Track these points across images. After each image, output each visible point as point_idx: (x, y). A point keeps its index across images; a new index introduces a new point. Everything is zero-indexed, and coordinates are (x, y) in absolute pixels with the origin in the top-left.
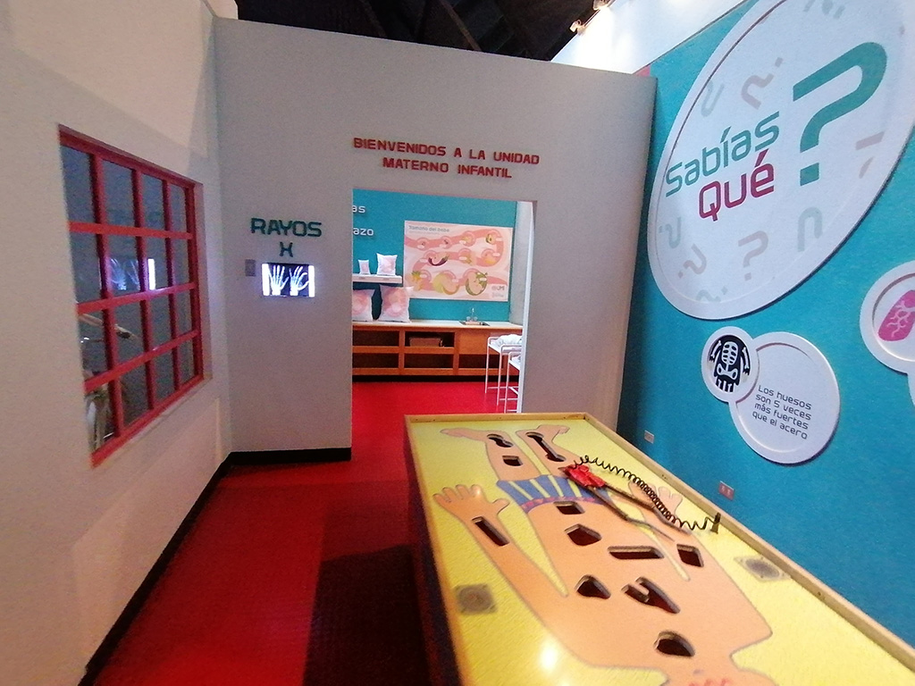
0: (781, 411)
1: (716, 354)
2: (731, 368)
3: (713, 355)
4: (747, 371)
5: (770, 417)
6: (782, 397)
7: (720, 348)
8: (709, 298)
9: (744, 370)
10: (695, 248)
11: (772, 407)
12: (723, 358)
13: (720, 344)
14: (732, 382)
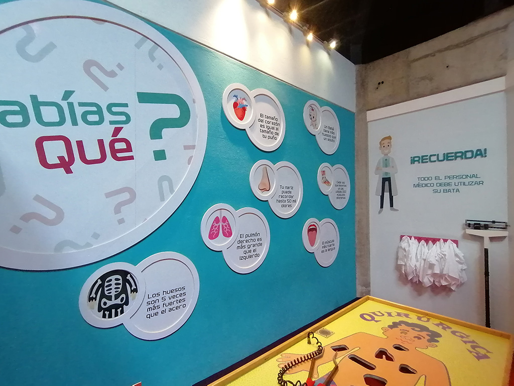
0: (167, 301)
1: (96, 293)
2: (117, 297)
3: (93, 295)
4: (136, 290)
5: (159, 311)
6: (167, 293)
7: (102, 286)
8: (74, 245)
9: (132, 291)
10: (38, 198)
11: (161, 303)
12: (106, 293)
13: (100, 282)
14: (121, 306)
